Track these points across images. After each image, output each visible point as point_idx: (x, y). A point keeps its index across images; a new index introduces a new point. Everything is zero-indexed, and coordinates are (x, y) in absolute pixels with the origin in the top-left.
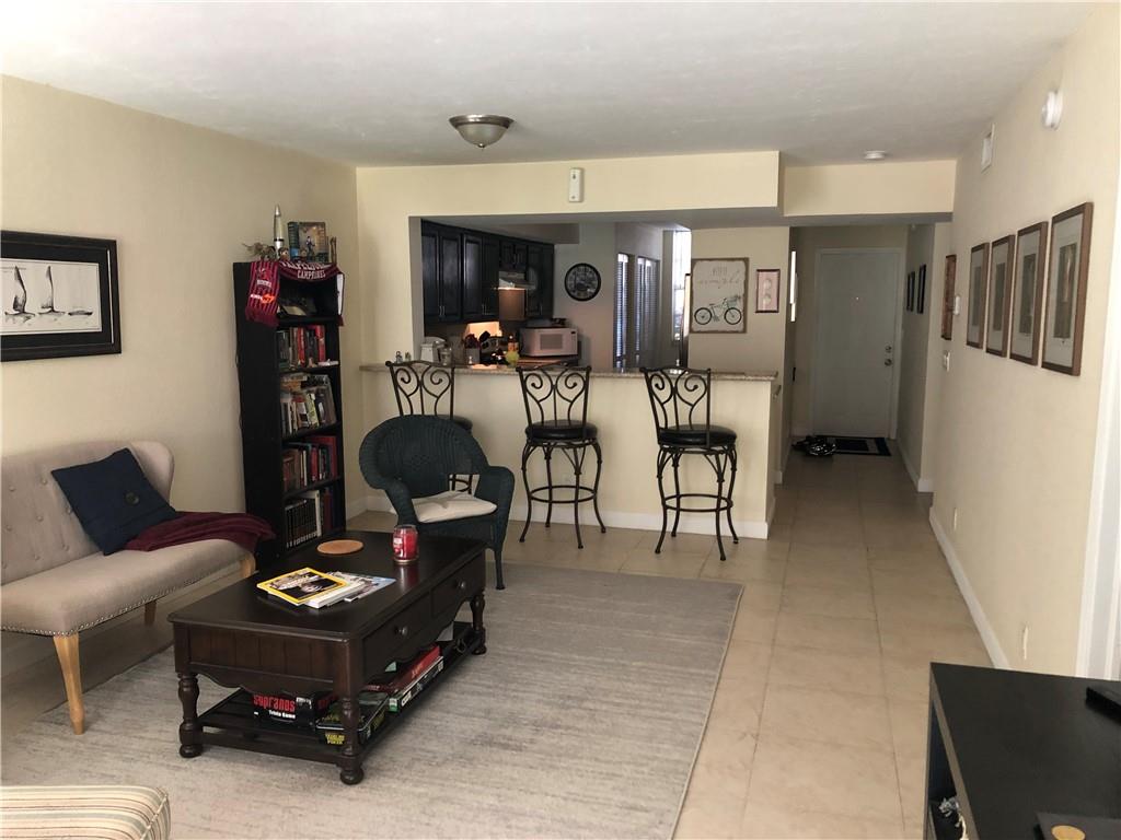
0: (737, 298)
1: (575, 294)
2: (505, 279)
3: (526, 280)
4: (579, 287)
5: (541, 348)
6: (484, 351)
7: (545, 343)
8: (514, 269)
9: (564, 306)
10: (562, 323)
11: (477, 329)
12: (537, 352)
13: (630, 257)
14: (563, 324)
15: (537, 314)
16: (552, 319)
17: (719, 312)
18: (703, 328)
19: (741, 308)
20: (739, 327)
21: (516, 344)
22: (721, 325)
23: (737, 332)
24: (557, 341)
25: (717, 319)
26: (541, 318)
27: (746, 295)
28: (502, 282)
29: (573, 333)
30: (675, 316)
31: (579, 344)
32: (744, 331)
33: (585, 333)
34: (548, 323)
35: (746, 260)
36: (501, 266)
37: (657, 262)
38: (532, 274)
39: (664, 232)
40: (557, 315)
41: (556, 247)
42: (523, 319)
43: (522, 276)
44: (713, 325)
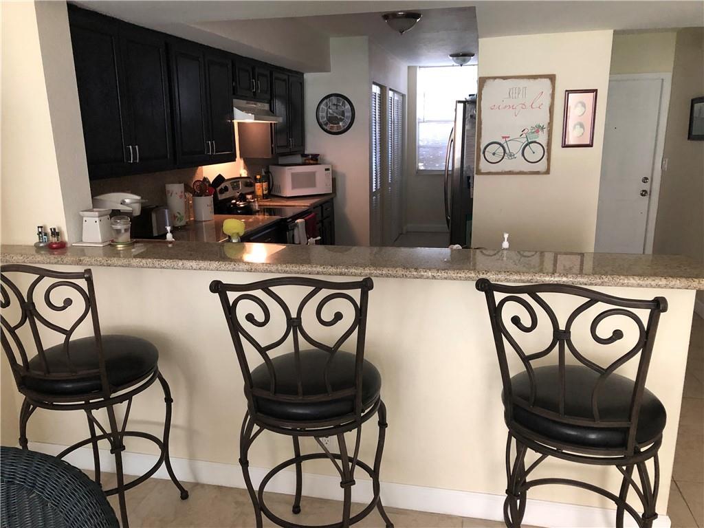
0: (539, 128)
1: (327, 128)
2: (241, 109)
3: (272, 111)
4: (332, 120)
5: (294, 187)
6: (221, 197)
7: (297, 181)
8: (255, 98)
9: (316, 140)
10: (315, 159)
11: (210, 172)
12: (288, 191)
13: (382, 88)
14: (317, 160)
15: (287, 150)
16: (304, 155)
17: (515, 147)
18: (493, 168)
19: (544, 142)
20: (542, 166)
21: (265, 185)
22: (518, 164)
23: (538, 173)
24: (310, 180)
25: (511, 155)
26: (292, 154)
27: (550, 124)
28: (237, 112)
29: (327, 170)
30: (419, 147)
31: (334, 180)
32: (548, 172)
33: (340, 169)
34: (299, 159)
35: (552, 78)
36: (236, 94)
37: (403, 96)
38: (279, 106)
39: (409, 67)
40: (310, 150)
41: (305, 75)
42: (270, 156)
43: (266, 107)
44: (507, 165)
